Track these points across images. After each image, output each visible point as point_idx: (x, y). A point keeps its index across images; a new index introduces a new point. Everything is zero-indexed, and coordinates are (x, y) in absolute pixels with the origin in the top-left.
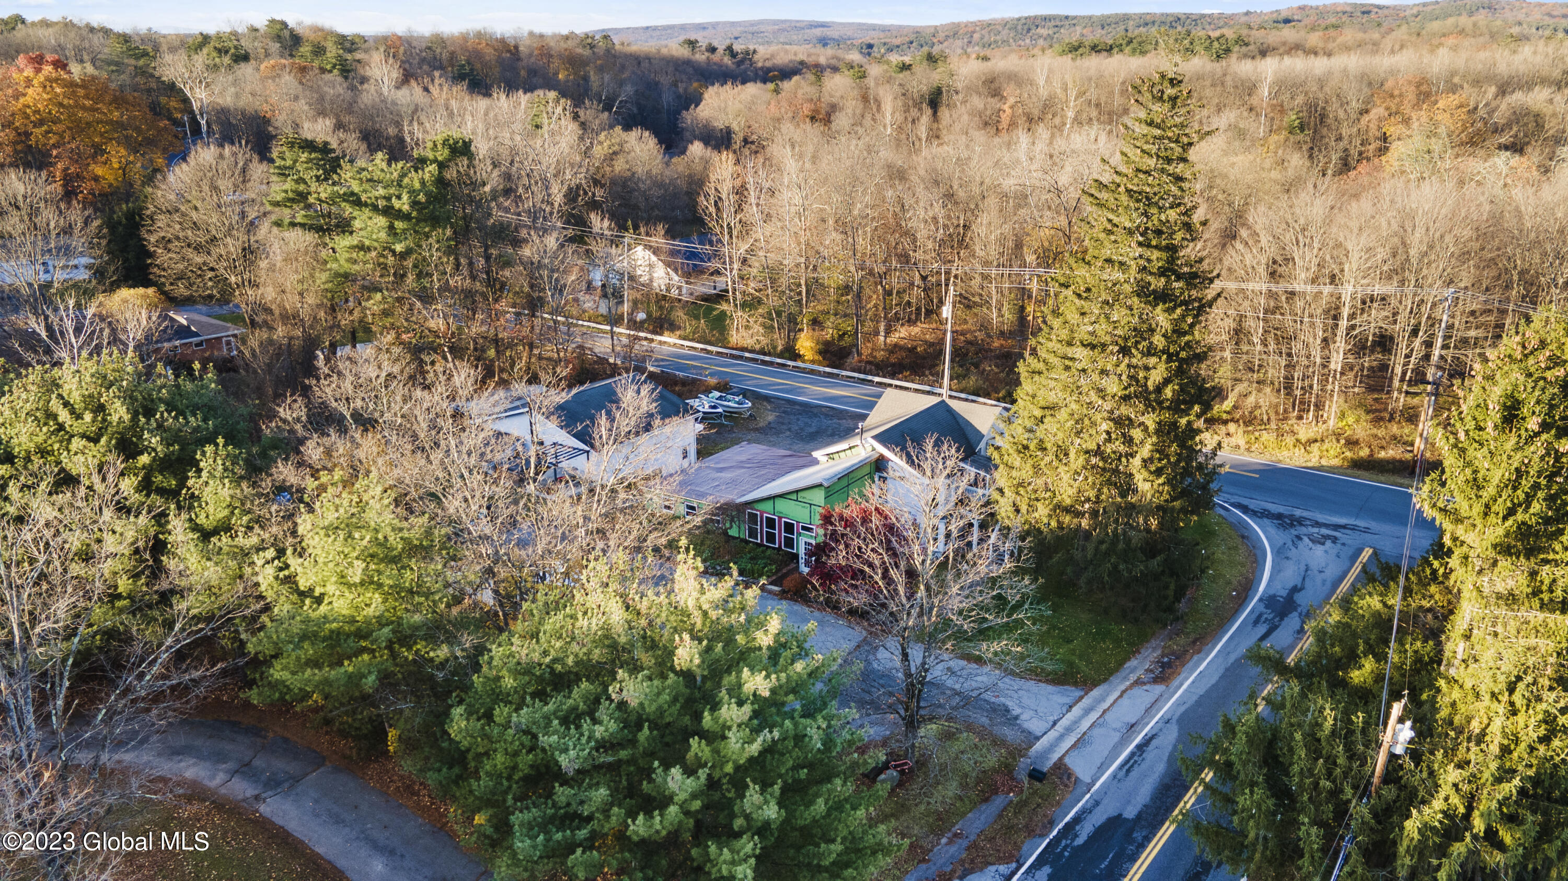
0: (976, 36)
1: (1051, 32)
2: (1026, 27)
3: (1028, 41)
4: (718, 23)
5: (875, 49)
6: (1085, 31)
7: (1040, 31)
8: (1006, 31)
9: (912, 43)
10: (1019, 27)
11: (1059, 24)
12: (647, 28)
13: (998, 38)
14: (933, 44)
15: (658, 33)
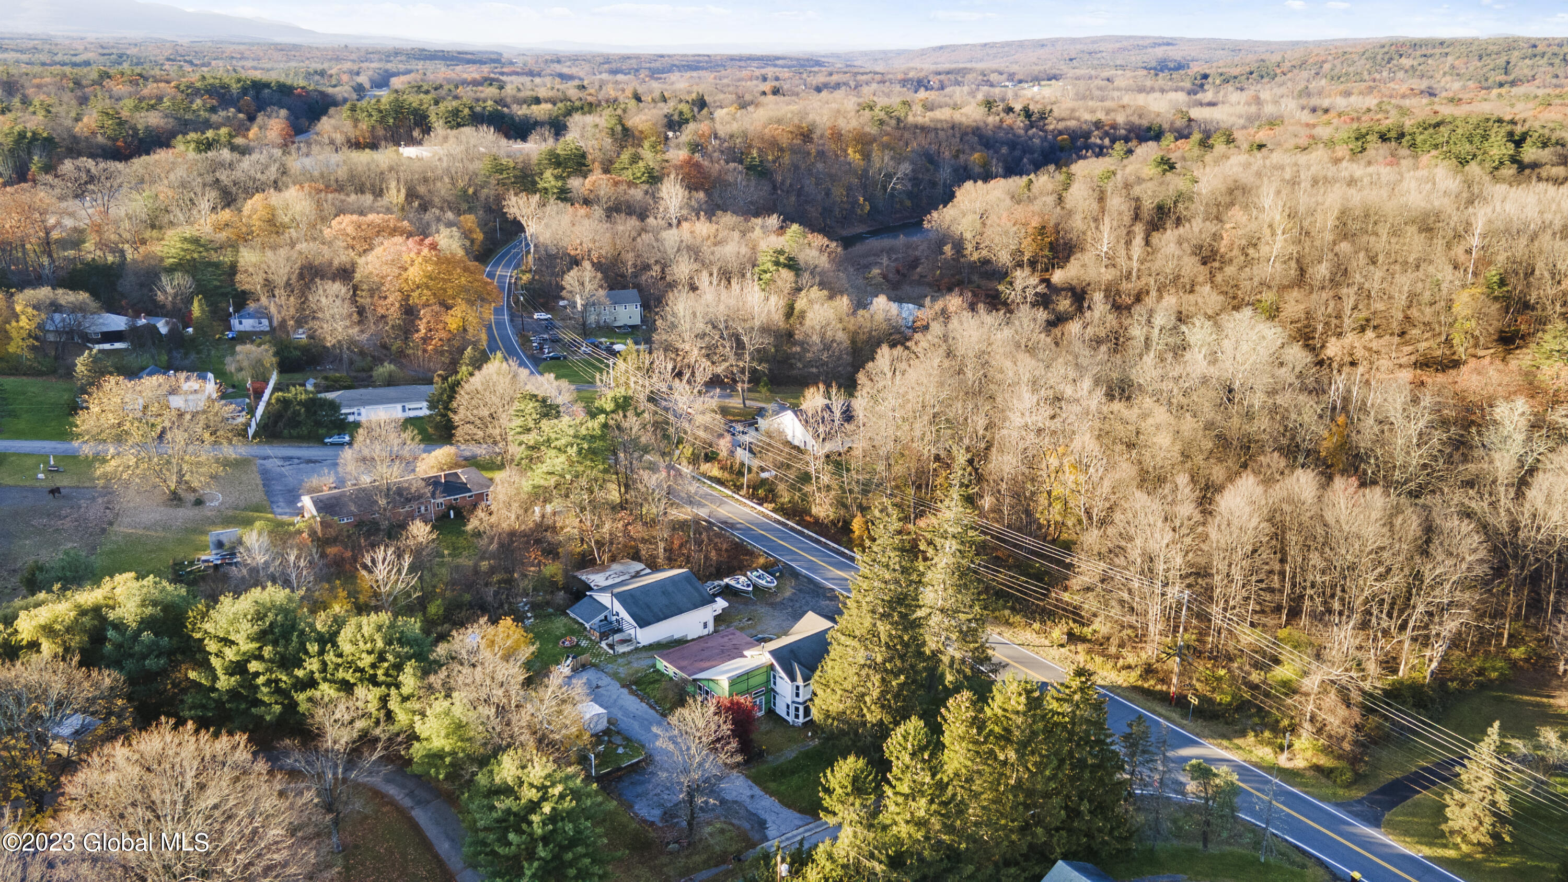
0: (1327, 66)
1: (1415, 63)
2: (1387, 57)
3: (1385, 74)
4: (1057, 40)
5: (1210, 80)
6: (1457, 62)
7: (1404, 61)
8: (1363, 61)
9: (1251, 73)
10: (1379, 57)
11: (1430, 52)
12: (985, 45)
13: (1351, 69)
14: (1276, 75)
15: (995, 50)
